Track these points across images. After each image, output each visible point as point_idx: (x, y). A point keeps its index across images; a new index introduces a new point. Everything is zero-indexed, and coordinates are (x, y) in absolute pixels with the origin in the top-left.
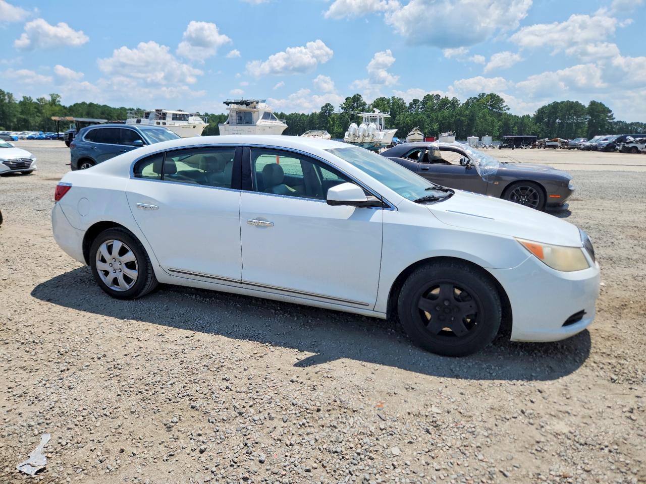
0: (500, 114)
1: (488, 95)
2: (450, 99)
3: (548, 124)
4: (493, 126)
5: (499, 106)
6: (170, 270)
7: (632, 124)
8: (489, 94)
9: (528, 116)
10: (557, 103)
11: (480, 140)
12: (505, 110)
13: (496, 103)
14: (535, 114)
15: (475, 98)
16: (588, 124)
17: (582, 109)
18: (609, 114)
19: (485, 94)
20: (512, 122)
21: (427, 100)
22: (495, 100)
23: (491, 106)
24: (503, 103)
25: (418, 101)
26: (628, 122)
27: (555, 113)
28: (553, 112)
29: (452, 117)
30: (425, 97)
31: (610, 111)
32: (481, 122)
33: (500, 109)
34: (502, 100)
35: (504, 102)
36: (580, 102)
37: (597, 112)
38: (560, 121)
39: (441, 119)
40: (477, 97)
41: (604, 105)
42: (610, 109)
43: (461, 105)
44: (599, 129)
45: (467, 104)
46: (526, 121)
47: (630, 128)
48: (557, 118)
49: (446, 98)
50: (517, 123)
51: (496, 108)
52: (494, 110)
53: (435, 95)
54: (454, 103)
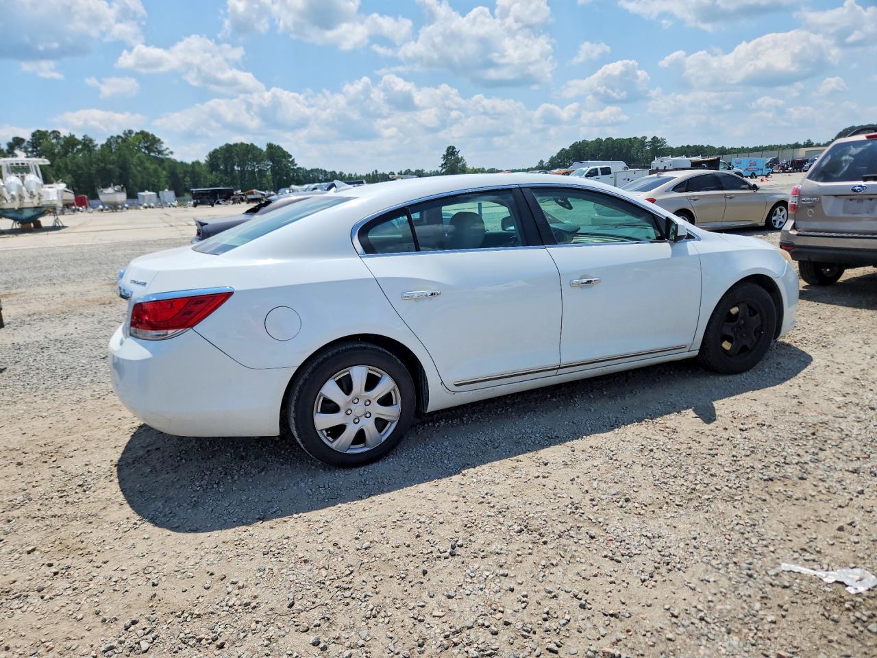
0: (162, 161)
1: (137, 134)
2: (79, 137)
3: (225, 172)
4: (159, 177)
5: (156, 148)
6: (457, 385)
7: (312, 170)
8: (138, 131)
9: (198, 163)
10: (230, 145)
11: (158, 196)
12: (167, 155)
13: (152, 145)
14: (207, 159)
15: (119, 137)
16: (272, 171)
17: (261, 154)
18: (291, 160)
19: (132, 131)
20: (179, 170)
21: (39, 139)
22: (150, 141)
23: (147, 148)
24: (162, 145)
25: (22, 140)
26: (308, 168)
27: (231, 158)
28: (229, 157)
29: (91, 165)
30: (34, 135)
31: (290, 156)
32: (139, 172)
33: (160, 152)
34: (159, 140)
35: (162, 143)
36: (255, 144)
37: (277, 157)
38: (239, 169)
39: (74, 168)
40: (122, 135)
41: (282, 149)
42: (290, 153)
43: (99, 146)
44: (285, 178)
45: (108, 145)
46: (197, 169)
47: (311, 176)
48: (235, 165)
49: (72, 137)
50: (188, 172)
51: (154, 152)
52: (152, 154)
53: (50, 131)
54: (87, 144)
